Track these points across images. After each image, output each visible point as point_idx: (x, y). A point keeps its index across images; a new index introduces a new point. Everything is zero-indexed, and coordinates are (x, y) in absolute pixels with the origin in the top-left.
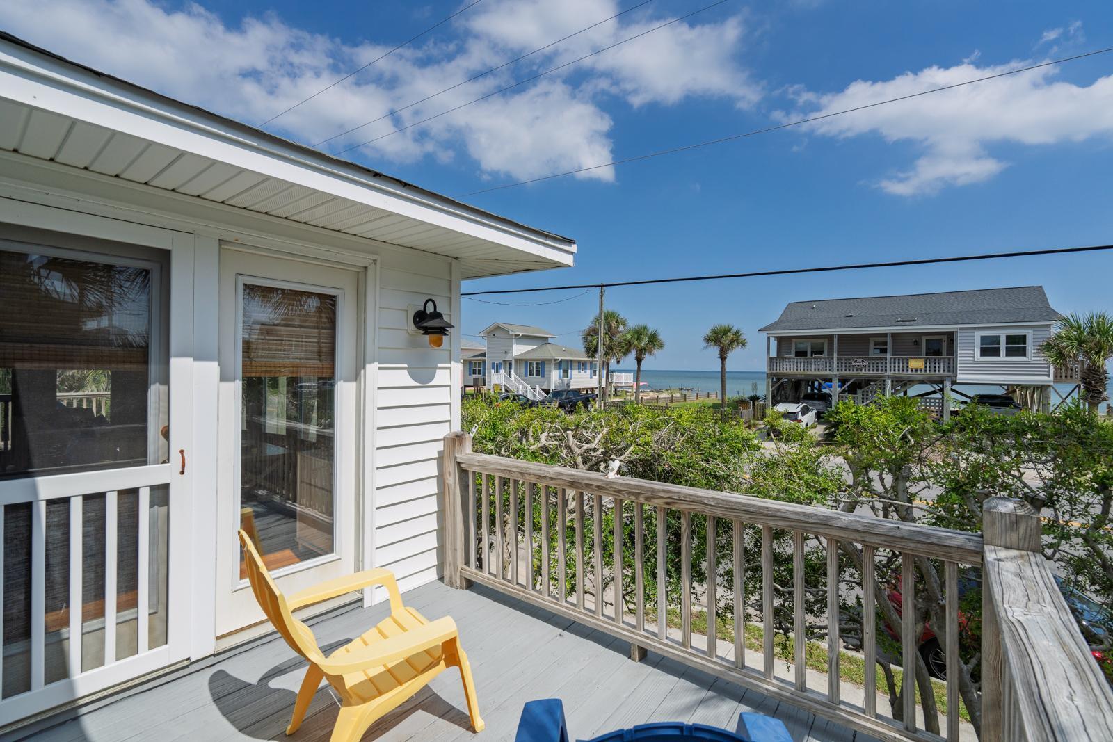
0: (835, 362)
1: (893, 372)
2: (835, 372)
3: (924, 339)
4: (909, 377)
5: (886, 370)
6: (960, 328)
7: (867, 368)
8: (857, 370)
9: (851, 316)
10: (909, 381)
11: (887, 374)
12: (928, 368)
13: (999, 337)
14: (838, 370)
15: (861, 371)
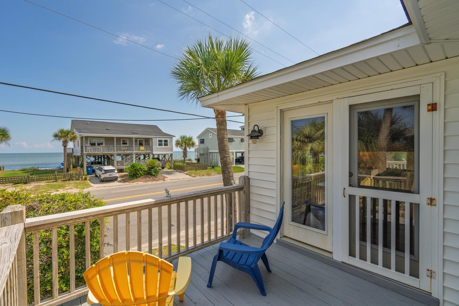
0: (115, 148)
1: (135, 152)
2: (115, 152)
3: (138, 140)
4: (140, 153)
5: (133, 151)
6: (154, 137)
7: (127, 150)
8: (123, 151)
9: (109, 129)
10: (140, 154)
11: (133, 152)
12: (145, 150)
13: (162, 140)
14: (116, 151)
15: (125, 151)
